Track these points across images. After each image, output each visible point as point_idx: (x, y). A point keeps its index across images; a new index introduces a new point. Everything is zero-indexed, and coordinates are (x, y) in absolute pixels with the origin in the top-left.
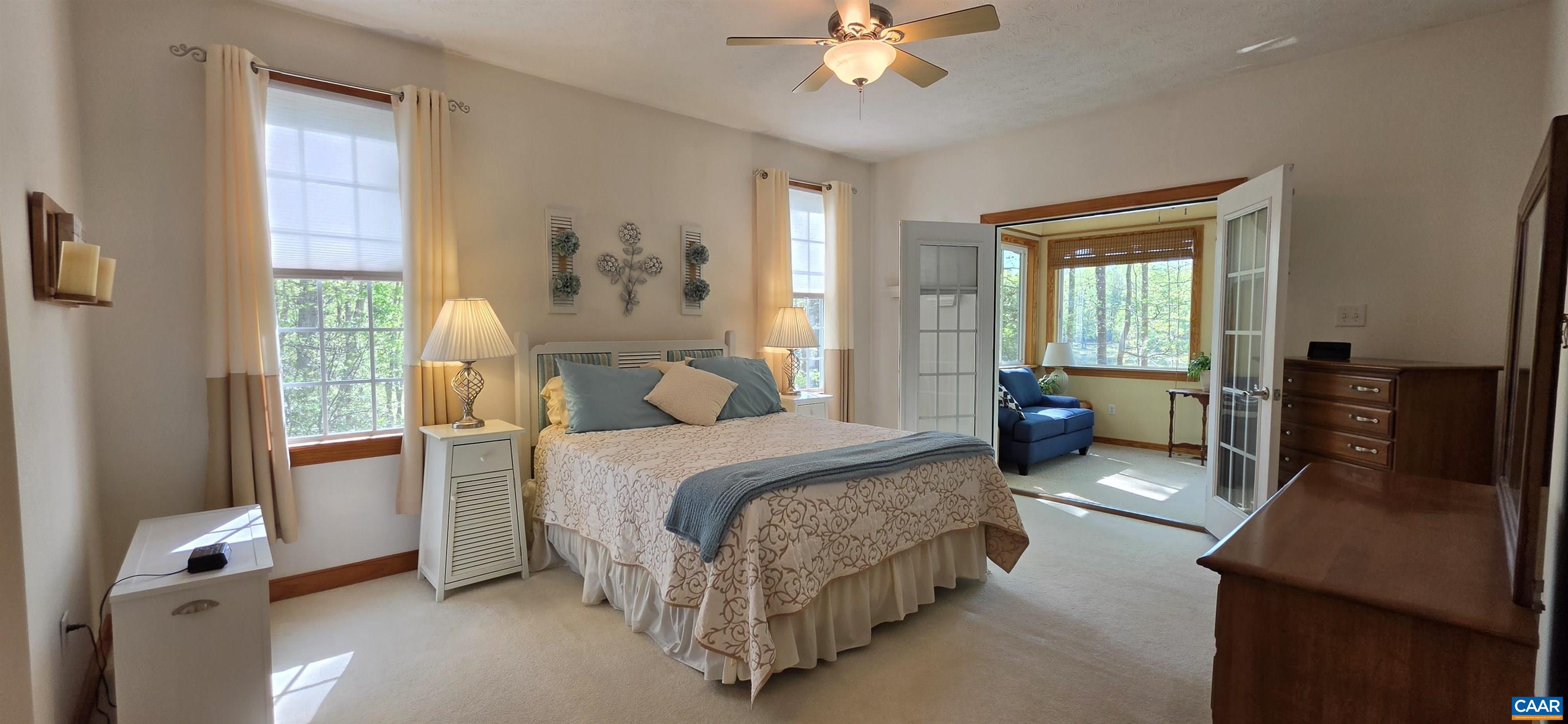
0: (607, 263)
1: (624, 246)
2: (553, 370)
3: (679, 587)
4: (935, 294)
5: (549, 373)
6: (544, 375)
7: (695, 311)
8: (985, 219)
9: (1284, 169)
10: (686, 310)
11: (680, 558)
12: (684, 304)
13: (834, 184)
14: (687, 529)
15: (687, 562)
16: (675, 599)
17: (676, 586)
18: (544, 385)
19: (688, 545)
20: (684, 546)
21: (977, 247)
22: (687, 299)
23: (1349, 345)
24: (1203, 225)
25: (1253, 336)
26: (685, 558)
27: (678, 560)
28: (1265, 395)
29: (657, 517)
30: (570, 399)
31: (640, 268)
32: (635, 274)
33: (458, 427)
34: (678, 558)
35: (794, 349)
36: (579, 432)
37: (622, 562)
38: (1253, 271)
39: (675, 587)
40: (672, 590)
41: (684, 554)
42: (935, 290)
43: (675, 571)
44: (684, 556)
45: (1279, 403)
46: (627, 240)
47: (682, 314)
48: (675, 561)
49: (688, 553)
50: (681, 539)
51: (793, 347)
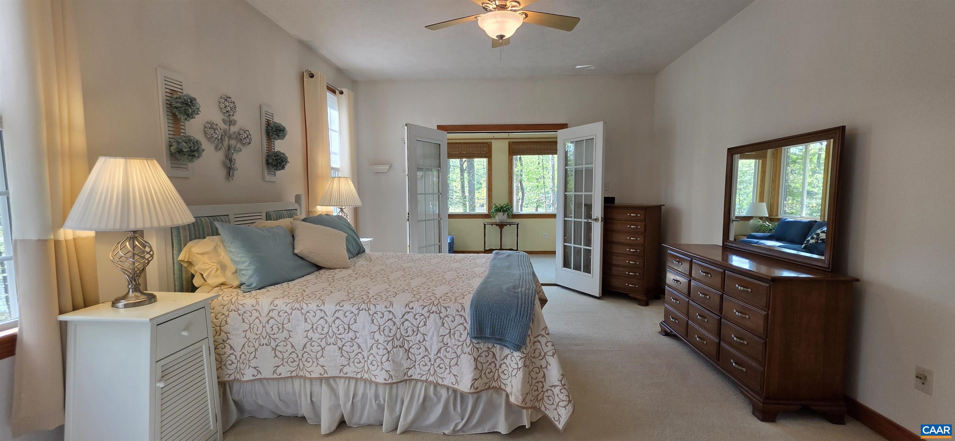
0: (214, 131)
1: (223, 117)
2: (188, 234)
3: (480, 378)
4: (423, 171)
5: (185, 237)
6: (180, 240)
7: (273, 179)
8: (440, 127)
9: (603, 123)
10: (268, 178)
11: (478, 357)
12: (266, 172)
13: (344, 90)
14: (493, 333)
15: (484, 358)
16: (477, 388)
17: (478, 378)
18: (180, 251)
19: (483, 346)
20: (480, 348)
21: (439, 144)
22: (268, 168)
23: (614, 198)
24: (492, 142)
25: (585, 195)
26: (482, 356)
27: (477, 359)
28: (596, 220)
29: (440, 334)
30: (243, 259)
31: (236, 138)
32: (233, 142)
33: (126, 306)
34: (476, 358)
35: (344, 207)
36: (259, 289)
37: (393, 382)
38: (584, 166)
39: (476, 380)
40: (475, 382)
41: (481, 354)
42: (423, 169)
43: (476, 368)
44: (481, 355)
45: (603, 223)
46: (227, 111)
47: (265, 181)
48: (474, 361)
49: (484, 351)
50: (478, 343)
51: (342, 206)
